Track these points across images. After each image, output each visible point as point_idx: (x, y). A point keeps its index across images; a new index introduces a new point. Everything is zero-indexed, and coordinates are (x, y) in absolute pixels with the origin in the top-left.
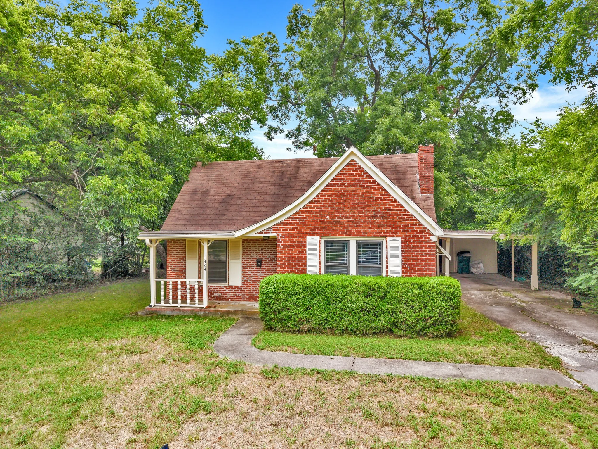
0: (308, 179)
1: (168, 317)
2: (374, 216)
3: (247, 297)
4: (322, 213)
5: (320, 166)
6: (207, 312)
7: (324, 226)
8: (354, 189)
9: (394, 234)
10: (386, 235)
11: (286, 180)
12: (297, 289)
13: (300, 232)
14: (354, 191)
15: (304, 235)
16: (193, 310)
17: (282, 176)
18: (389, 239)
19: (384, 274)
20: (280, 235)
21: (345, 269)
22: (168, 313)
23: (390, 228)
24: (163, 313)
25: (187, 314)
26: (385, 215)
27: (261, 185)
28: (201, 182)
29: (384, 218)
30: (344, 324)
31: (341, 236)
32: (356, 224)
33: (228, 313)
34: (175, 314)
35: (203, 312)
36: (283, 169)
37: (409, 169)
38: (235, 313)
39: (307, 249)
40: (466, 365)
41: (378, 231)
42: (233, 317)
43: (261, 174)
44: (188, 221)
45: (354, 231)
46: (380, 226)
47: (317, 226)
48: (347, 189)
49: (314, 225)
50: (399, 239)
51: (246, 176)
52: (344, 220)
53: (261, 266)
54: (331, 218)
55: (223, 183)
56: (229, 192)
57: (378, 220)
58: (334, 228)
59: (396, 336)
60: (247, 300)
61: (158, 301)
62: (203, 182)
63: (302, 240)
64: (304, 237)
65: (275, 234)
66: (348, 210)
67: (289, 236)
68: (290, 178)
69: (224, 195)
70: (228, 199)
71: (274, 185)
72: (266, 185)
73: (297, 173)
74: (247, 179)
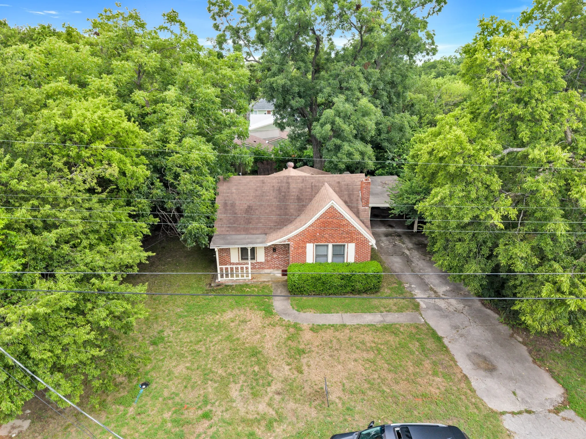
0: (297, 194)
2: (342, 233)
3: (268, 267)
4: (315, 232)
5: (302, 183)
7: (316, 238)
9: (351, 242)
10: (348, 242)
11: (283, 194)
12: (309, 278)
13: (303, 241)
14: (332, 221)
15: (305, 243)
16: (244, 282)
17: (279, 190)
18: (349, 244)
19: (345, 259)
20: (292, 243)
22: (230, 284)
23: (350, 239)
24: (227, 284)
27: (268, 198)
28: (227, 194)
29: (347, 234)
31: (324, 242)
32: (332, 237)
33: (264, 282)
34: (234, 284)
35: (250, 282)
36: (279, 185)
37: (355, 187)
38: (268, 282)
39: (307, 250)
40: (385, 313)
41: (343, 240)
42: (268, 284)
43: (266, 188)
45: (331, 241)
46: (345, 238)
47: (312, 238)
48: (328, 220)
49: (310, 238)
50: (354, 244)
51: (256, 190)
52: (327, 236)
53: (275, 251)
54: (320, 234)
55: (243, 196)
56: (248, 204)
57: (344, 235)
58: (322, 239)
61: (222, 277)
62: (228, 195)
63: (304, 245)
65: (289, 243)
66: (329, 231)
67: (297, 244)
68: (285, 192)
69: (246, 206)
70: (249, 209)
71: (276, 198)
72: (271, 198)
73: (289, 188)
74: (257, 192)
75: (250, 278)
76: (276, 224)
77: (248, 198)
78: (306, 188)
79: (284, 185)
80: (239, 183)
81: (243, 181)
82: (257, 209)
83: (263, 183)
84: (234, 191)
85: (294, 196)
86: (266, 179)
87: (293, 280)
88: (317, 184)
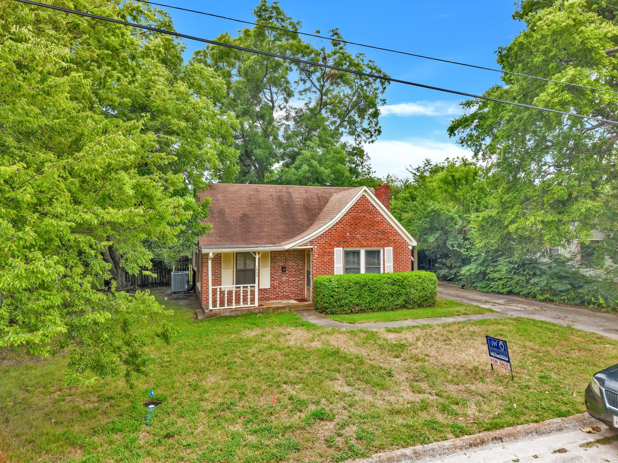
1: (226, 318)
2: (376, 233)
3: (274, 297)
4: (344, 231)
6: (261, 310)
7: (345, 240)
8: (364, 214)
9: (388, 245)
10: (384, 246)
11: (285, 203)
13: (330, 244)
14: (365, 216)
15: (332, 247)
16: (249, 310)
17: (280, 199)
18: (386, 248)
19: (382, 271)
20: (316, 247)
21: (358, 270)
22: (227, 314)
23: (386, 242)
24: (223, 315)
25: (244, 313)
26: (383, 233)
27: (267, 206)
29: (383, 234)
30: (380, 304)
31: (356, 247)
32: (366, 239)
33: (278, 308)
34: (233, 314)
35: (258, 310)
38: (284, 308)
39: (335, 257)
41: (379, 243)
42: (283, 311)
43: (262, 197)
44: (220, 236)
45: (364, 244)
46: (380, 240)
47: (341, 240)
48: (360, 215)
49: (339, 240)
50: (391, 248)
51: (250, 198)
52: (358, 236)
53: (285, 271)
54: (350, 234)
56: (242, 212)
57: (379, 236)
58: (353, 241)
59: (408, 308)
60: (274, 299)
61: (214, 305)
63: (331, 250)
64: (332, 248)
65: (312, 247)
66: (361, 229)
67: (322, 248)
68: (287, 202)
69: (240, 214)
70: (244, 218)
71: (278, 206)
72: (271, 206)
73: (291, 198)
74: (251, 200)
75: (256, 304)
76: (284, 234)
77: (240, 206)
78: (312, 198)
79: (284, 194)
80: (226, 191)
81: (231, 189)
82: (255, 218)
83: (258, 191)
84: (221, 198)
85: (300, 205)
86: (260, 188)
87: (330, 287)
88: (324, 195)
